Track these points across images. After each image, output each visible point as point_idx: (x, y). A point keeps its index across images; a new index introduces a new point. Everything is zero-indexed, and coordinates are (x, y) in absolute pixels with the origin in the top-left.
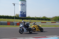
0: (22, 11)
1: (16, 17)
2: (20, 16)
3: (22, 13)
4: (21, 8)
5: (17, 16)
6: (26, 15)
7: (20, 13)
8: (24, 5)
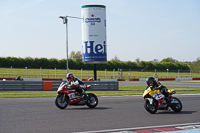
1: (71, 62)
2: (84, 60)
5: (74, 60)
7: (87, 47)
8: (98, 20)
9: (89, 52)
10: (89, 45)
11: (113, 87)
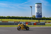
0: (38, 13)
1: (33, 18)
3: (38, 14)
4: (38, 10)
6: (42, 16)
7: (37, 14)
8: (40, 7)
9: (37, 15)
10: (37, 13)
11: (44, 24)
